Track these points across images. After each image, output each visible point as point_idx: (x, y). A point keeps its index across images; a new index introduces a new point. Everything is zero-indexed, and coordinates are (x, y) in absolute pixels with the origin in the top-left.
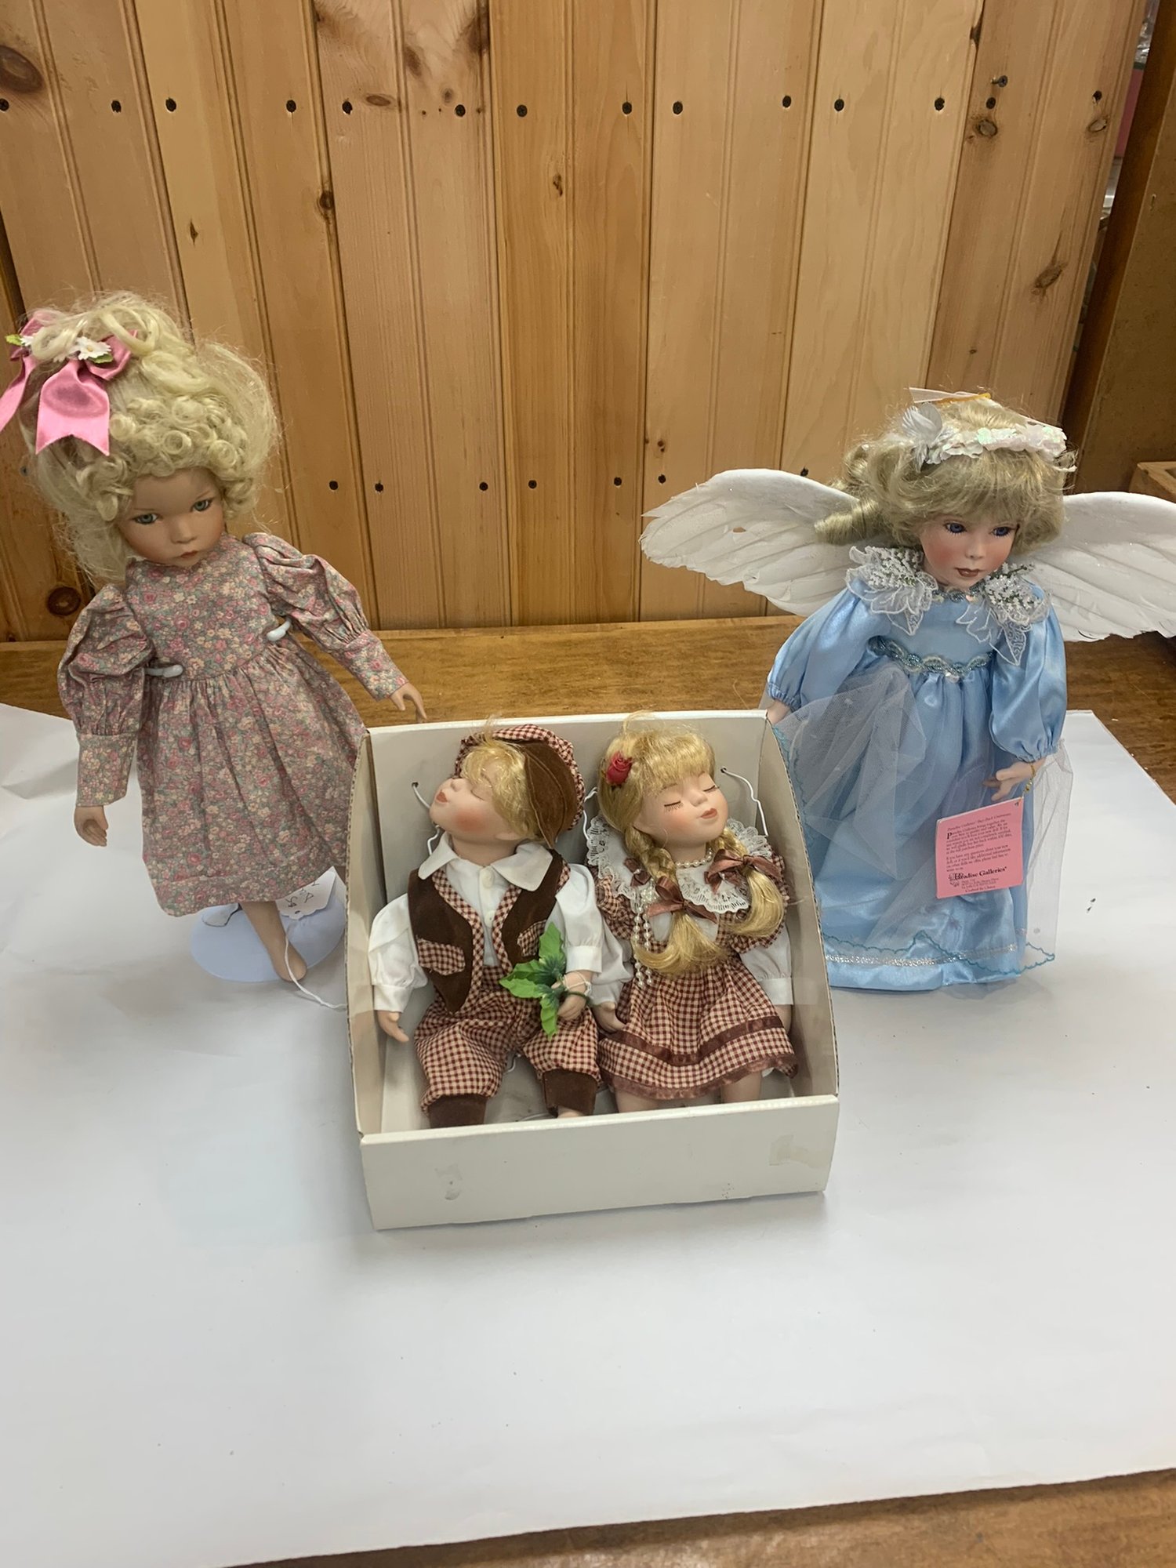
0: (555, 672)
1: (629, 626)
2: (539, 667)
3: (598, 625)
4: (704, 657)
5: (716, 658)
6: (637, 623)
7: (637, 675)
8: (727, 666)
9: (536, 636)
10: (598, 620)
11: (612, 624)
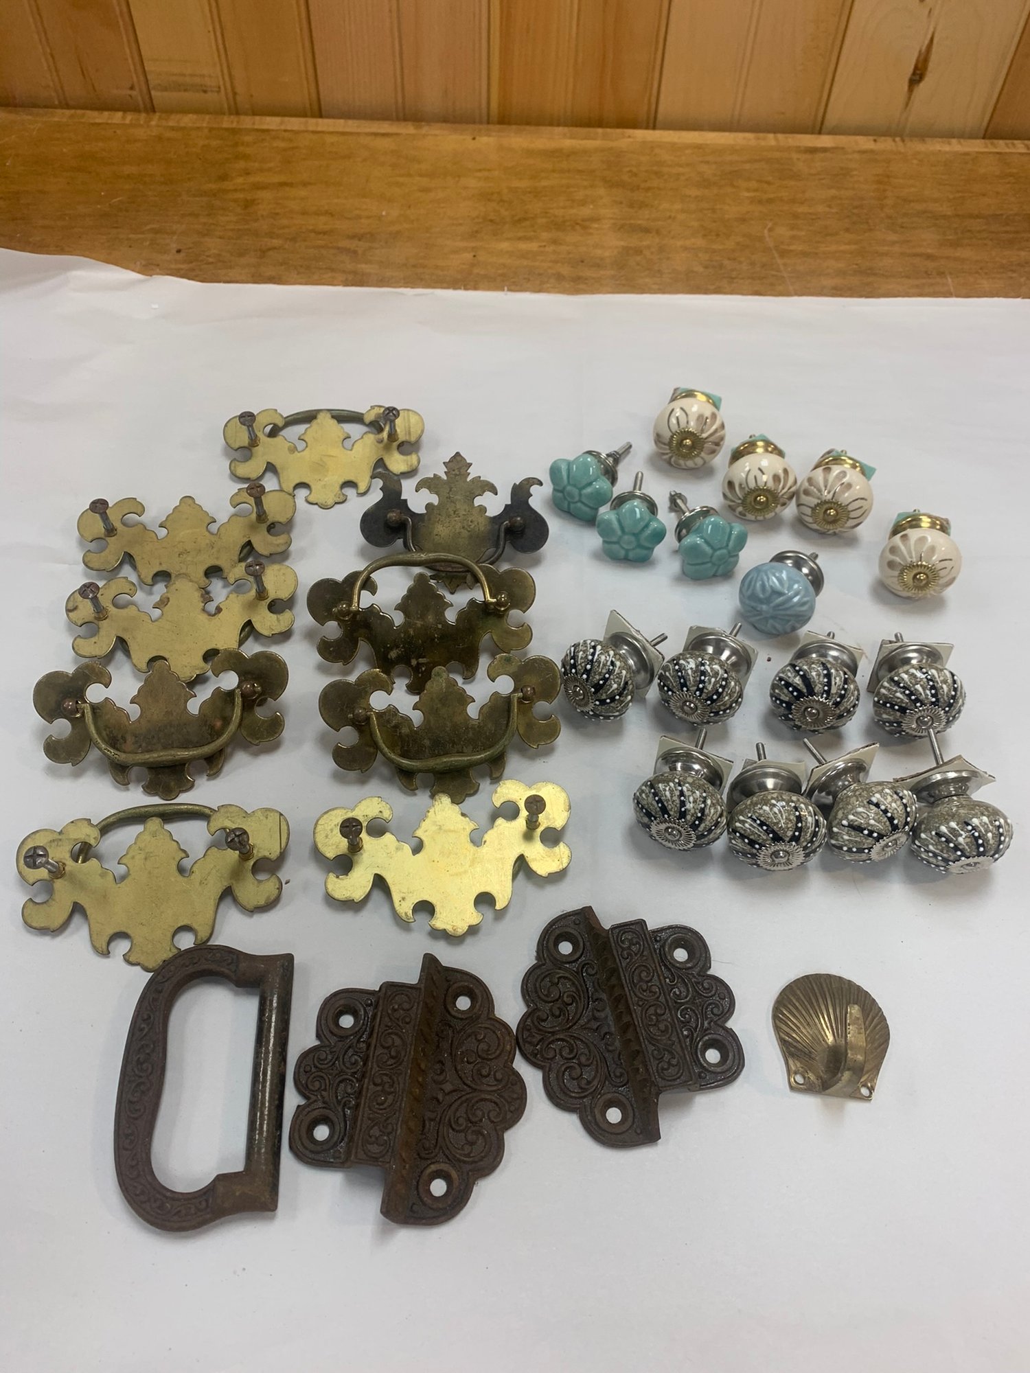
0: (536, 193)
1: (641, 134)
2: (516, 184)
3: (600, 130)
4: (733, 186)
5: (748, 190)
6: (651, 132)
7: (642, 205)
8: (760, 202)
9: (519, 140)
10: (600, 123)
11: (619, 131)
